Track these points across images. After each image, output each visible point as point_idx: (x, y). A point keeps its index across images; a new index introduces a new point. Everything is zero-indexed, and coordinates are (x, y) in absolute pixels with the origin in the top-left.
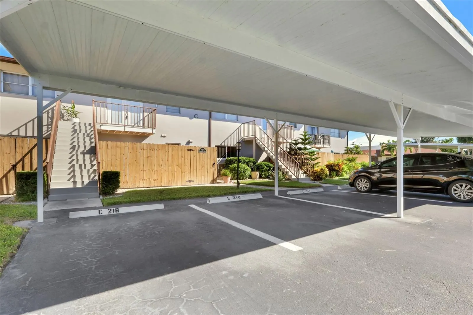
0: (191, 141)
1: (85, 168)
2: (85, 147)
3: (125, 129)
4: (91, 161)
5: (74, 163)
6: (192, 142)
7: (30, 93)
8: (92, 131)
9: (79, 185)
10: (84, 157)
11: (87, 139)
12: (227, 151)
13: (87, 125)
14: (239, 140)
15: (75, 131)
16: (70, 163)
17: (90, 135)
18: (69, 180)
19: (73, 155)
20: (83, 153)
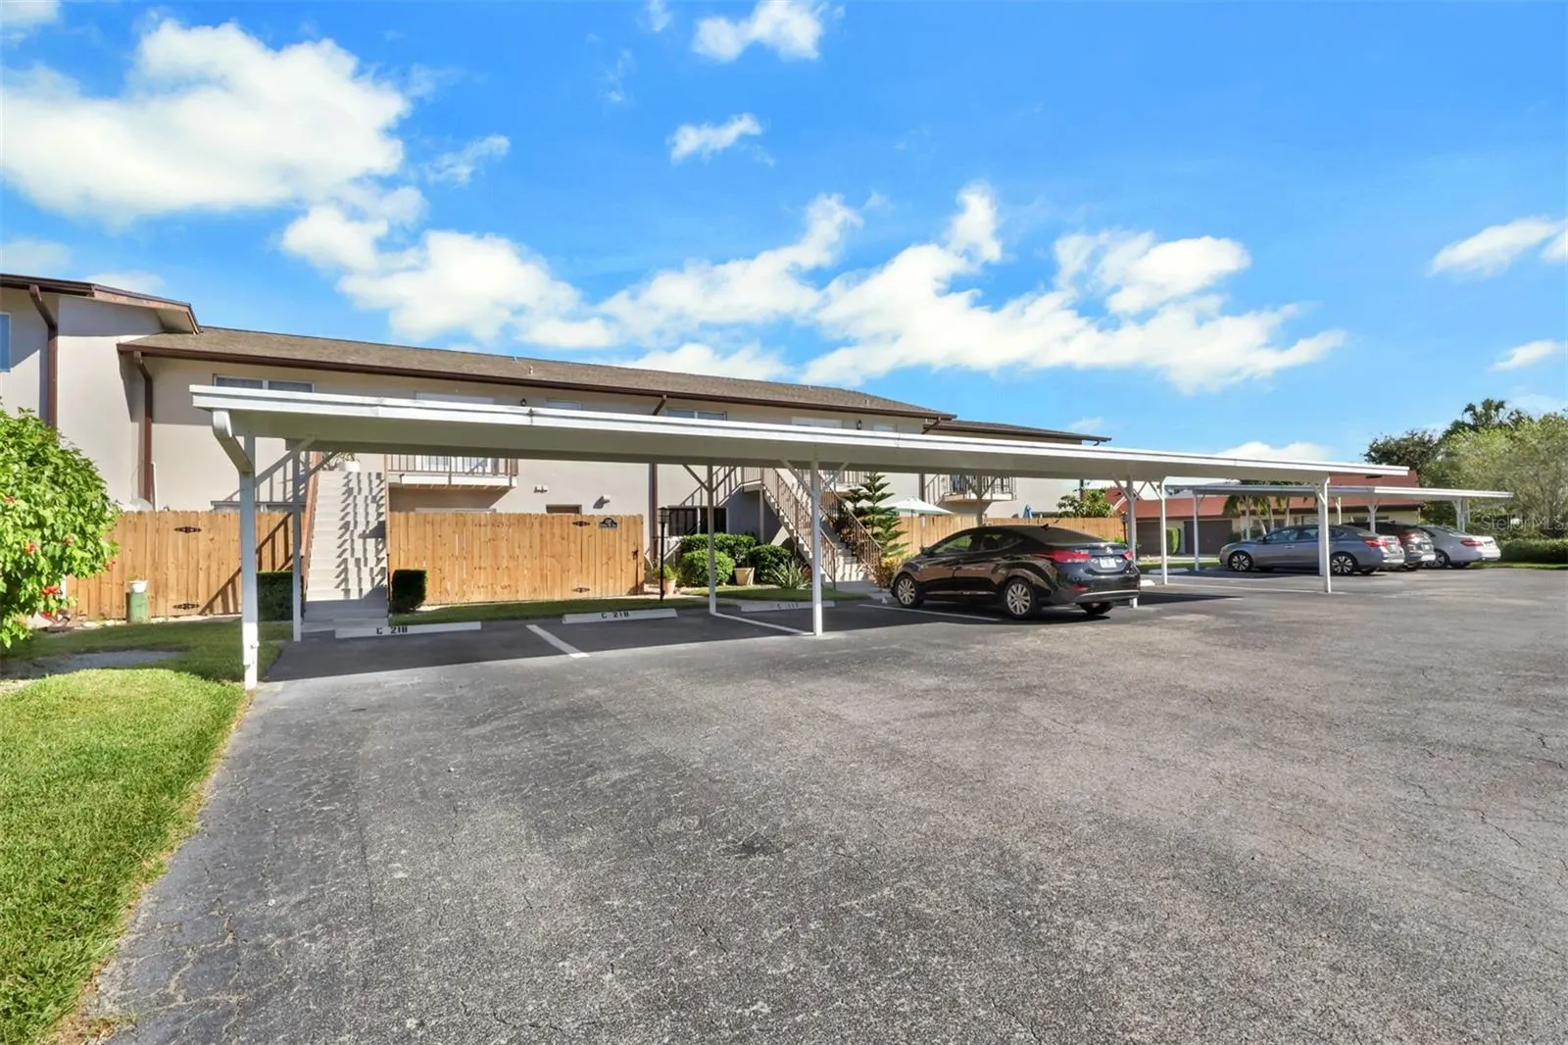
0: (606, 498)
1: (366, 565)
2: (368, 523)
3: (450, 481)
4: (378, 552)
5: (347, 555)
6: (608, 501)
8: (382, 489)
9: (354, 596)
10: (365, 543)
11: (372, 508)
12: (699, 520)
13: (374, 477)
14: (731, 491)
15: (349, 491)
16: (339, 556)
17: (378, 498)
18: (337, 587)
19: (346, 541)
20: (364, 536)
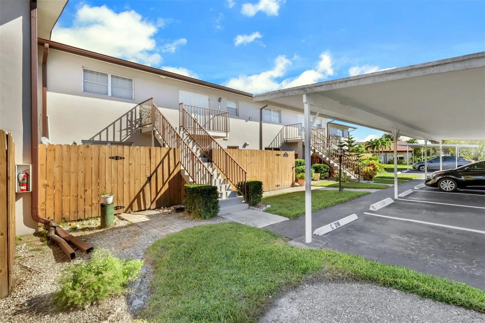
6: (248, 145)
7: (110, 94)
9: (224, 197)
14: (282, 142)
